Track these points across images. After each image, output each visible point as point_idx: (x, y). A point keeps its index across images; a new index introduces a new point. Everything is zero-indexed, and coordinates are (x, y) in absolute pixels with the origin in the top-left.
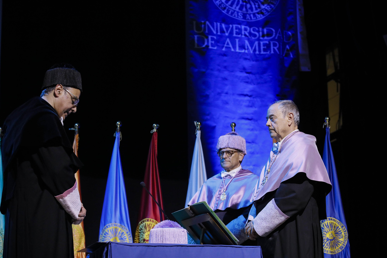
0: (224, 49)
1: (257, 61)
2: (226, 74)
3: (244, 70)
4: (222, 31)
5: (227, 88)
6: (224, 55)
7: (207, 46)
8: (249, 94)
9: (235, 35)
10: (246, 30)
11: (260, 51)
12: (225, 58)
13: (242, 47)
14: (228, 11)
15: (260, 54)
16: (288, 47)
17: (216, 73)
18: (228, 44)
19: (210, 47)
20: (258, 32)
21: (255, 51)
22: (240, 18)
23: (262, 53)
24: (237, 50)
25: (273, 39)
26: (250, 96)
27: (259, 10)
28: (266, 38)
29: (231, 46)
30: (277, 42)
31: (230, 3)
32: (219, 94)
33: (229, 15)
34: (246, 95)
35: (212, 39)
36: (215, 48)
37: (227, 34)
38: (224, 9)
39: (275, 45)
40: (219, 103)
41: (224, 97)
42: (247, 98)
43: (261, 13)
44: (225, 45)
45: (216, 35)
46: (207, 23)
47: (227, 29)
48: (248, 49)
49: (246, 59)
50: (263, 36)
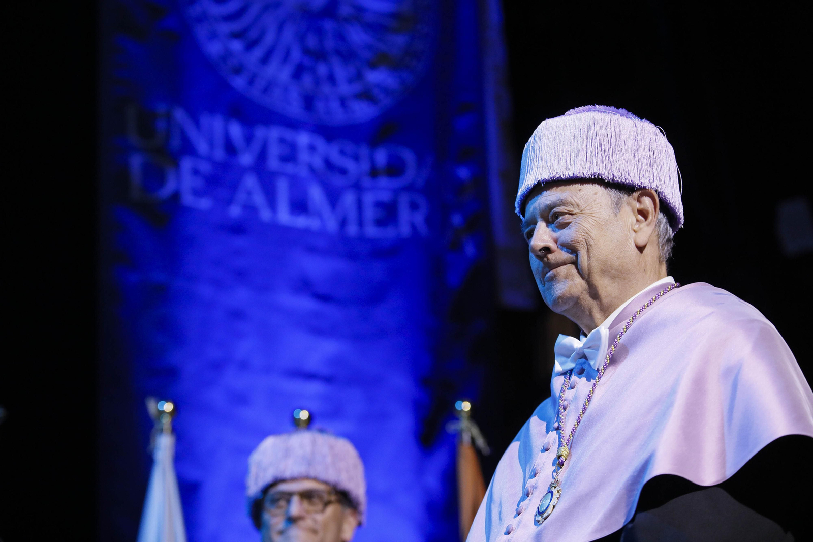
0: (235, 211)
1: (352, 256)
2: (241, 296)
3: (305, 286)
4: (230, 148)
5: (246, 347)
6: (237, 229)
7: (176, 196)
8: (325, 371)
9: (273, 163)
10: (312, 148)
11: (361, 224)
12: (240, 242)
13: (300, 206)
14: (251, 82)
15: (361, 238)
16: (456, 219)
17: (205, 291)
18: (249, 193)
19: (188, 199)
20: (356, 158)
21: (343, 223)
22: (294, 108)
23: (371, 231)
24: (284, 216)
25: (410, 188)
26: (328, 380)
27: (357, 87)
28: (384, 182)
29: (259, 199)
30: (421, 200)
31: (258, 53)
32: (218, 366)
33: (255, 93)
34: (310, 376)
35: (196, 172)
36: (204, 204)
37: (246, 159)
38: (239, 70)
39: (414, 207)
40: (216, 396)
41: (233, 379)
42: (314, 388)
43: (366, 95)
44: (241, 196)
45: (209, 159)
46: (180, 115)
47: (249, 139)
48: (319, 215)
49: (312, 250)
50: (374, 173)
